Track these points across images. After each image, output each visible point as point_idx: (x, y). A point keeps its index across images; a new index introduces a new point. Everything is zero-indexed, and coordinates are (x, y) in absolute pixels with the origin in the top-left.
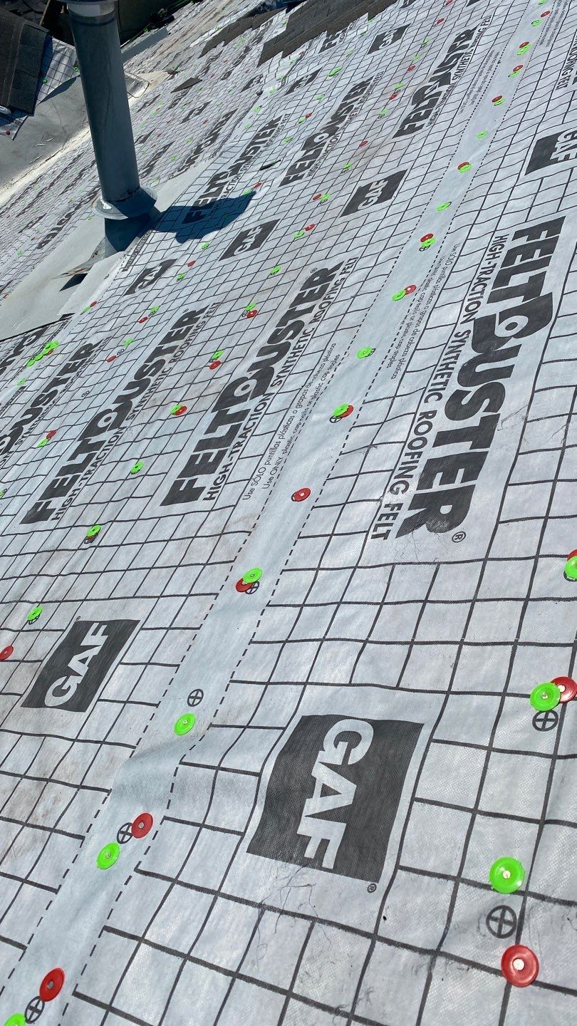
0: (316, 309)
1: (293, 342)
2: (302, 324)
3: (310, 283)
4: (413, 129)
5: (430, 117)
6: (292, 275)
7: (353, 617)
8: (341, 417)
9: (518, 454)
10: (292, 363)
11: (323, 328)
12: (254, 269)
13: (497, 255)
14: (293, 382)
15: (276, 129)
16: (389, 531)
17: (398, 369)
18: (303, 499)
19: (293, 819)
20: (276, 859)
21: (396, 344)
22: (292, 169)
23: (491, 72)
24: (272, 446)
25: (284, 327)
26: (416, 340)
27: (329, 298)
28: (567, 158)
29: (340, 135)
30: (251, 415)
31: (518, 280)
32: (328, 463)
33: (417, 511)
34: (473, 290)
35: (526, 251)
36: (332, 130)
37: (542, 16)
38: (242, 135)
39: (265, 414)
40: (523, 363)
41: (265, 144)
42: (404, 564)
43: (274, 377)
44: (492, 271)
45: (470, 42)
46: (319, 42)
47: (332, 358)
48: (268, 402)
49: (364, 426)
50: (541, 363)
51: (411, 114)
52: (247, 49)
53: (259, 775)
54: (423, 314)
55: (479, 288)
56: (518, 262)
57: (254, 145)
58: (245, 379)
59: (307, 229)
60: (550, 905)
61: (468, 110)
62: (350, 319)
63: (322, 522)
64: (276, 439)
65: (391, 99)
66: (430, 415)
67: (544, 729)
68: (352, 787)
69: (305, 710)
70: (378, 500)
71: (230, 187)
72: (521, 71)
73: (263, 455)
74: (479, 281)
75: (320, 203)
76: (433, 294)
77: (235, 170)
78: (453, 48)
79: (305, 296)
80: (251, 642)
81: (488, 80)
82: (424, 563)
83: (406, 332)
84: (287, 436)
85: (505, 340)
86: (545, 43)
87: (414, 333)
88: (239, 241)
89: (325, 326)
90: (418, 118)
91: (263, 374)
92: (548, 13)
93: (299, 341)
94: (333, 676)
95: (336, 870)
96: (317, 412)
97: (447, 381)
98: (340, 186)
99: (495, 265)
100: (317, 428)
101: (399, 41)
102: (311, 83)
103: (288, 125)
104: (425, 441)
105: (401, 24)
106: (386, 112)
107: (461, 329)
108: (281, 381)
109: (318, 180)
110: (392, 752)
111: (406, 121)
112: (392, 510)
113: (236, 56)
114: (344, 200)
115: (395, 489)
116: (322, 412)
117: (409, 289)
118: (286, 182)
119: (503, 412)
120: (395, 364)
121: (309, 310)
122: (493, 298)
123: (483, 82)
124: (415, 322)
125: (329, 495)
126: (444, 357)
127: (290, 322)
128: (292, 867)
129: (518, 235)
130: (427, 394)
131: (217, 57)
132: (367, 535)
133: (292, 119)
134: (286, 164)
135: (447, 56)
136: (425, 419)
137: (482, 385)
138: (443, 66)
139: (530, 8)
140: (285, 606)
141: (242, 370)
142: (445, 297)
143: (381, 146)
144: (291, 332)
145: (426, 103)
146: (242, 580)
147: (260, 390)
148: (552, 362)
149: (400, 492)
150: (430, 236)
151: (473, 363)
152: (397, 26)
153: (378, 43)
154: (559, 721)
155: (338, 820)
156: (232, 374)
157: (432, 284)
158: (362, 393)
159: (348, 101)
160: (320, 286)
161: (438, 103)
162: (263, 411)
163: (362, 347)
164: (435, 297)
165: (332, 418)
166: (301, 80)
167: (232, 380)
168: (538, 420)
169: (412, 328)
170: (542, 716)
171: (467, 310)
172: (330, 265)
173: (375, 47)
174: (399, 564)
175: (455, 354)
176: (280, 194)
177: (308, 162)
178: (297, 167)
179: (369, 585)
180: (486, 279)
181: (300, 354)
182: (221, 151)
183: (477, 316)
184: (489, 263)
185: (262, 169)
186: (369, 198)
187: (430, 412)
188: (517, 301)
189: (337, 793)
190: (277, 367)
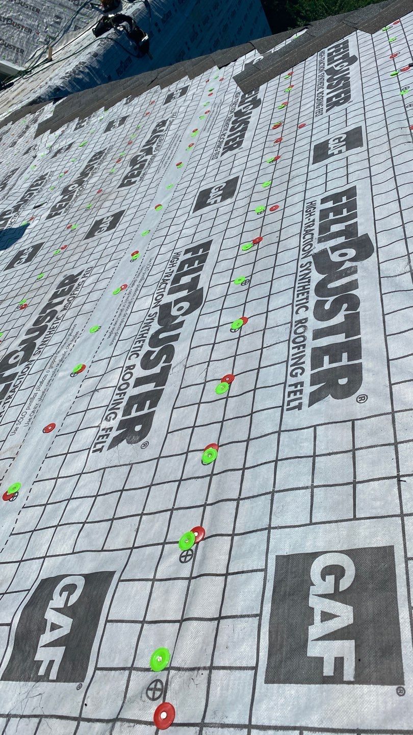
0: (66, 302)
1: (49, 325)
2: (56, 312)
3: (62, 284)
4: (130, 183)
5: (140, 176)
6: (52, 280)
7: (78, 507)
8: (78, 373)
9: (180, 388)
10: (48, 339)
11: (70, 314)
12: (26, 276)
13: (174, 265)
14: (48, 352)
15: (45, 181)
16: (103, 446)
17: (114, 339)
18: (50, 431)
19: (32, 651)
20: (20, 681)
21: (114, 323)
22: (54, 208)
23: (176, 147)
24: (31, 396)
25: (44, 315)
26: (125, 320)
27: (74, 294)
28: (215, 202)
29: (85, 186)
30: (19, 376)
31: (185, 280)
32: (68, 404)
33: (122, 431)
34: (160, 287)
35: (190, 262)
36: (80, 182)
37: (206, 113)
38: (22, 185)
39: (28, 375)
40: (184, 332)
41: (37, 191)
42: (111, 467)
43: (36, 349)
44: (171, 275)
45: (164, 128)
46: (73, 125)
47: (74, 334)
48: (30, 366)
49: (92, 377)
50: (195, 331)
51: (129, 173)
52: (28, 127)
53: (10, 625)
54: (130, 303)
55: (163, 286)
56: (185, 269)
57: (30, 192)
58: (16, 351)
59: (62, 248)
60: (183, 672)
61: (162, 171)
62: (87, 308)
63: (61, 446)
64: (35, 391)
65: (117, 162)
66: (132, 367)
67: (185, 562)
68: (70, 621)
69: (43, 576)
70: (97, 427)
71: (13, 220)
72: (194, 146)
73: (25, 403)
74: (164, 281)
75: (71, 231)
76: (137, 290)
77: (17, 208)
78: (155, 131)
79: (59, 293)
80: (11, 534)
81: (174, 152)
82: (123, 465)
83: (120, 315)
84: (42, 389)
85: (176, 317)
86: (207, 130)
87: (125, 316)
88: (17, 258)
89: (71, 313)
90: (133, 176)
91: (29, 347)
92: (209, 111)
93: (53, 324)
94: (62, 549)
95: (58, 680)
96: (62, 371)
97: (142, 345)
98: (84, 219)
99: (173, 271)
100: (62, 382)
101: (123, 126)
102: (67, 151)
103: (53, 178)
104: (128, 384)
105: (124, 115)
106: (114, 170)
107: (152, 311)
108: (40, 351)
109: (70, 216)
110: (95, 592)
111: (126, 177)
112: (106, 432)
113: (20, 131)
114: (87, 229)
115: (108, 418)
116: (65, 371)
117: (123, 287)
118: (50, 217)
119: (173, 362)
120: (113, 335)
121: (61, 303)
122: (171, 292)
123: (171, 154)
124: (125, 308)
125: (67, 426)
126: (141, 330)
127: (48, 311)
128: (30, 684)
129: (187, 251)
130: (130, 354)
131: (7, 132)
132: (89, 451)
133: (55, 174)
134: (50, 205)
135: (151, 136)
136: (128, 371)
137: (161, 347)
138: (148, 143)
139: (198, 108)
140: (35, 506)
141: (15, 346)
142: (144, 291)
143: (110, 194)
144: (49, 318)
145: (138, 166)
146: (7, 492)
147: (26, 358)
148: (201, 330)
149: (111, 420)
150: (137, 252)
151: (158, 332)
152: (122, 116)
153: (110, 126)
154: (194, 555)
155: (61, 645)
156: (8, 348)
157: (137, 283)
158: (92, 355)
159: (91, 163)
160: (68, 286)
161: (145, 167)
162: (27, 373)
163: (94, 325)
164: (138, 292)
165: (72, 374)
166: (61, 149)
167: (7, 353)
168: (192, 366)
169: (124, 312)
170: (185, 554)
171: (156, 299)
172: (75, 272)
173: (108, 129)
174: (108, 467)
175: (147, 328)
176: (46, 225)
177: (64, 203)
178: (57, 207)
179: (89, 485)
180: (167, 280)
181: (54, 332)
182: (8, 195)
183: (161, 303)
184: (170, 270)
185: (35, 208)
186: (101, 228)
187: (131, 366)
188: (184, 293)
189: (60, 627)
190: (38, 342)
